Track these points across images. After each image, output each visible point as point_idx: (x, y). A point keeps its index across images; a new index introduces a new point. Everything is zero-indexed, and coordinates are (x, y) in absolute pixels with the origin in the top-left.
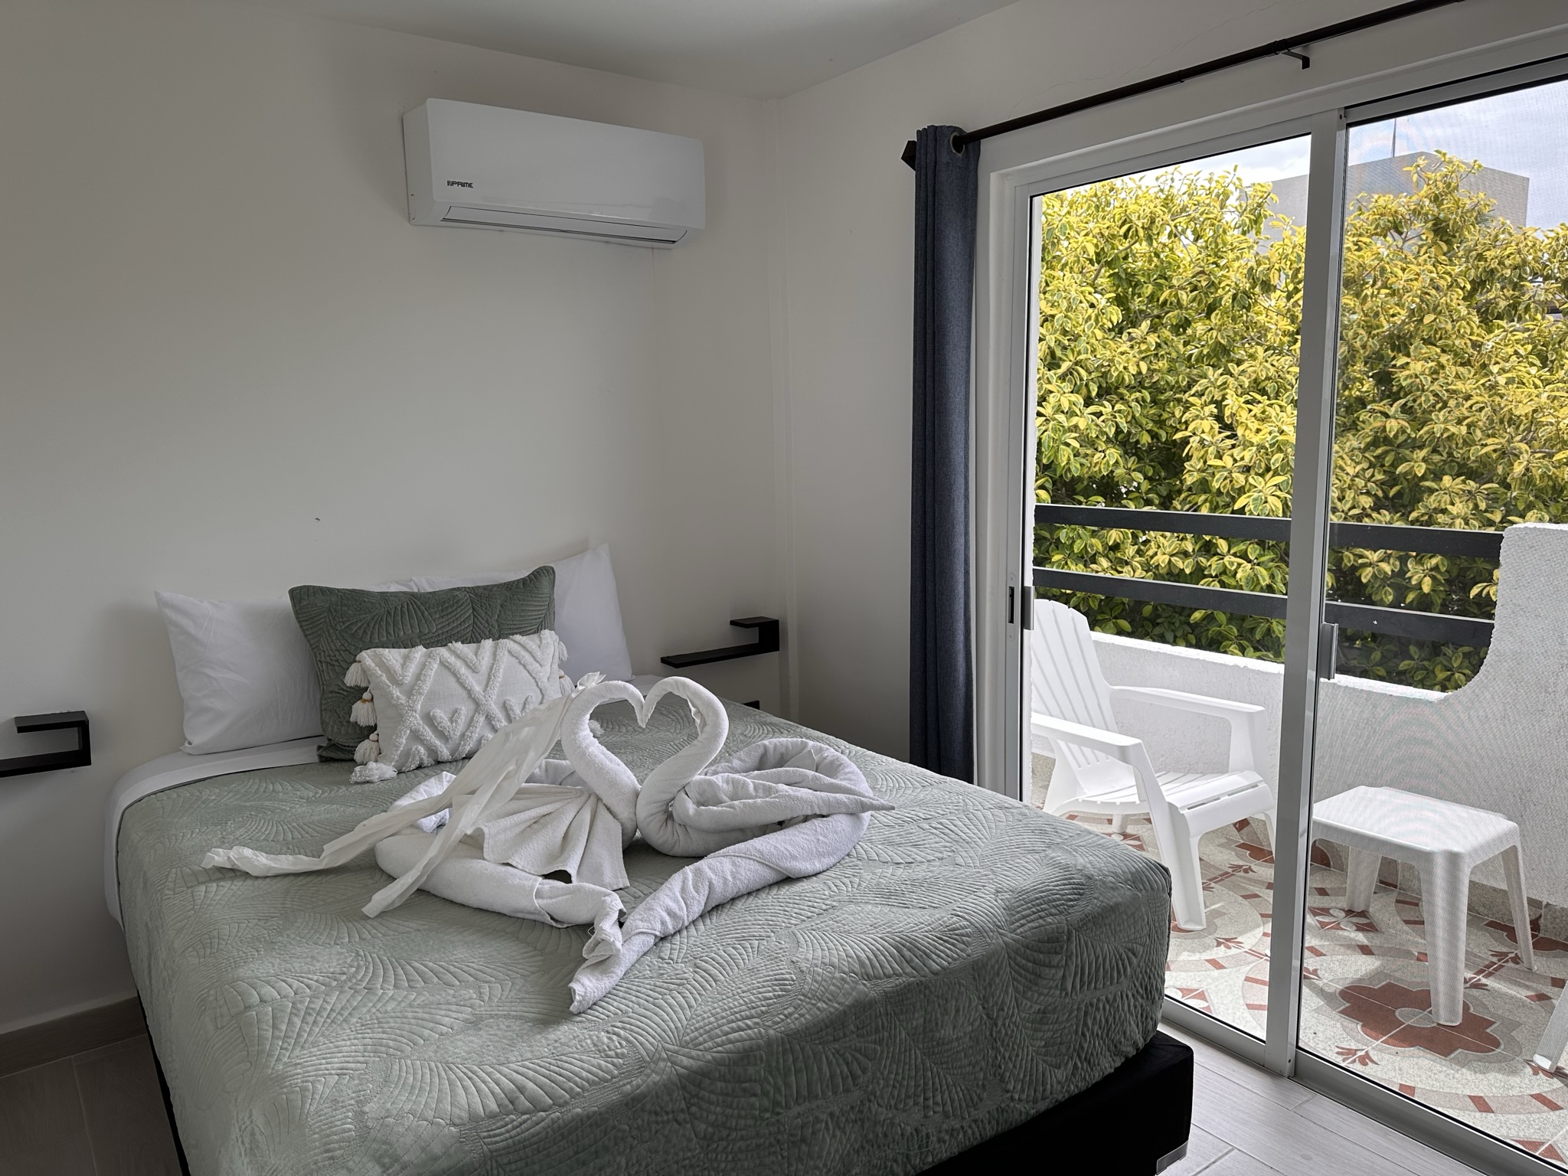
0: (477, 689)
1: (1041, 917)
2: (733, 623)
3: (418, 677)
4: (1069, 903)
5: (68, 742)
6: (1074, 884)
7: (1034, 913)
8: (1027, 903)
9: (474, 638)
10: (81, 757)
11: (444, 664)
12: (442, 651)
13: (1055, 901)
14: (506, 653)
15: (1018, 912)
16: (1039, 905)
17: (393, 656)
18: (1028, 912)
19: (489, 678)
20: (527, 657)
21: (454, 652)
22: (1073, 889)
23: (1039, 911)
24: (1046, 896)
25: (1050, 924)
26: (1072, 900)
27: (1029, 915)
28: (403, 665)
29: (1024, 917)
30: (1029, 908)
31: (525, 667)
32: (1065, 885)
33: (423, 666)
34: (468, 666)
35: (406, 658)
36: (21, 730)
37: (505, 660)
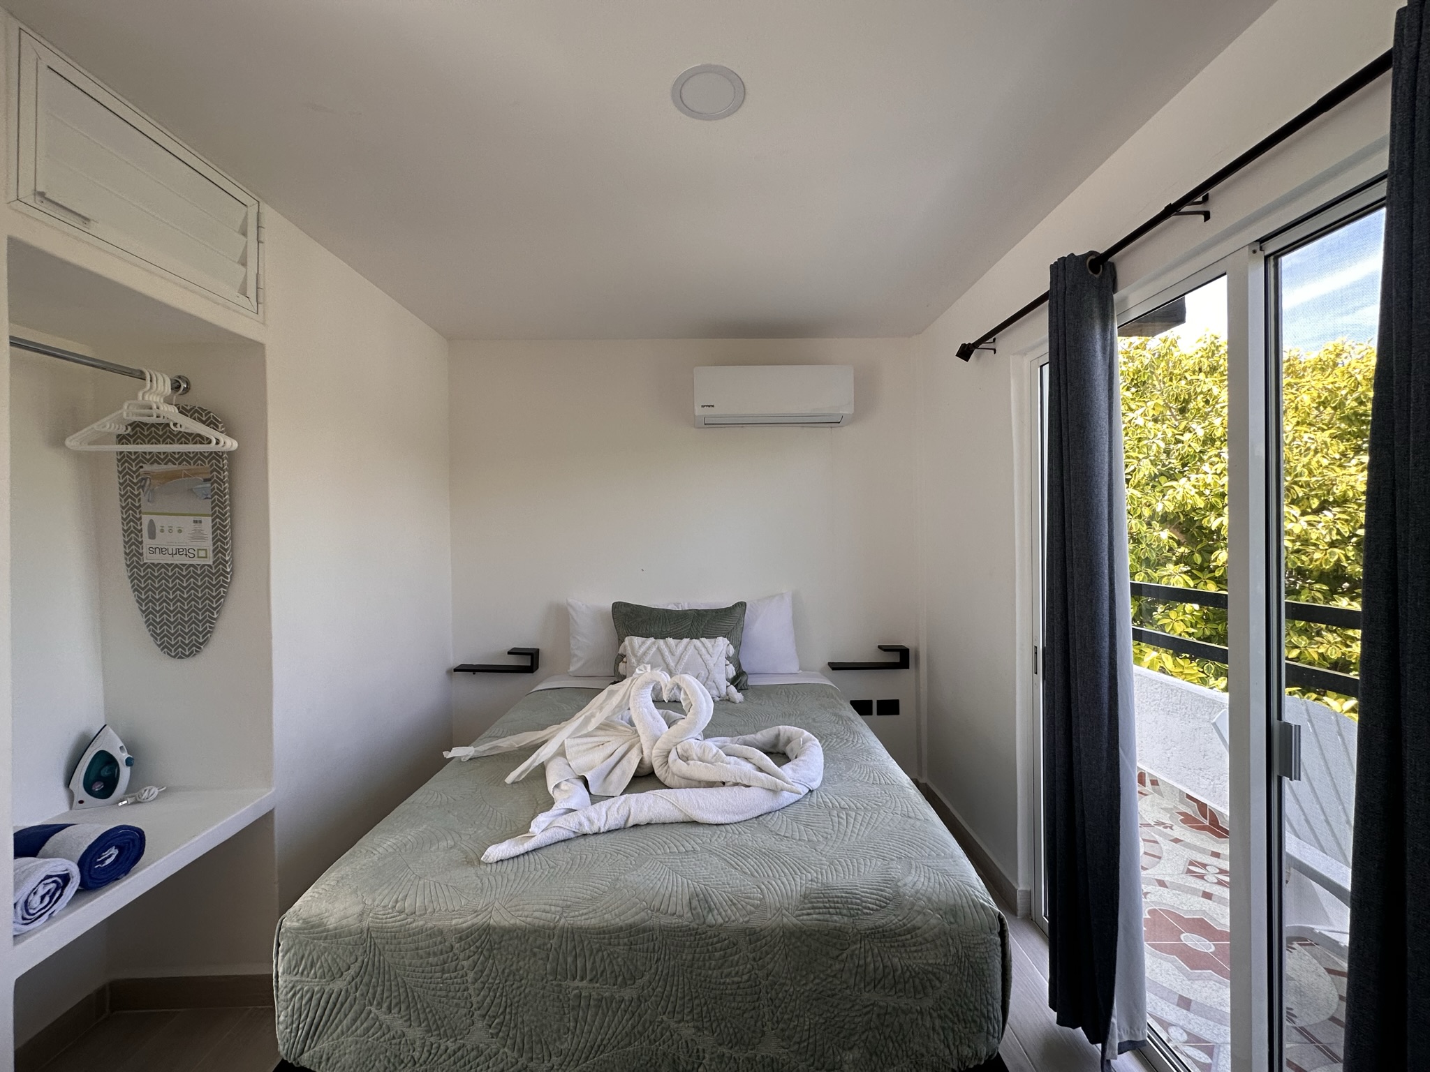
0: (672, 664)
1: (829, 913)
2: (879, 647)
3: (645, 654)
4: (865, 911)
5: (525, 661)
6: (881, 896)
7: (825, 907)
8: (825, 897)
9: (679, 637)
10: (531, 668)
11: (659, 649)
12: (661, 642)
13: (852, 903)
14: (693, 647)
15: (812, 902)
16: (834, 902)
17: (637, 640)
18: (821, 905)
19: (679, 660)
20: (703, 650)
21: (667, 645)
22: (877, 900)
23: (831, 907)
24: (846, 897)
25: (836, 921)
26: (869, 908)
27: (820, 908)
28: (640, 646)
29: (813, 908)
30: (823, 902)
31: (701, 656)
32: (872, 893)
33: (649, 648)
34: (670, 651)
35: (643, 643)
36: (509, 653)
37: (691, 649)
